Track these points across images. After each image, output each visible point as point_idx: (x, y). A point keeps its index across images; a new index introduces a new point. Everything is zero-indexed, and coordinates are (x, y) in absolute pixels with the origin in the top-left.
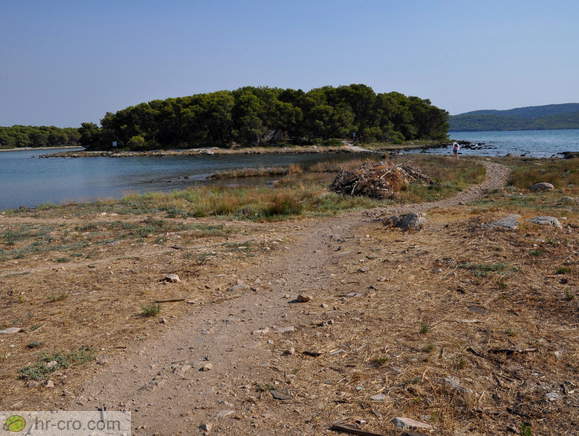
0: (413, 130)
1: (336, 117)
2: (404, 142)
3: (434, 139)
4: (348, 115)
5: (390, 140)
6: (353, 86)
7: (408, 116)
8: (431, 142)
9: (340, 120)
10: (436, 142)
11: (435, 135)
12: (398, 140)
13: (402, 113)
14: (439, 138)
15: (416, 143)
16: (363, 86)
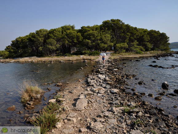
0: (150, 46)
1: (99, 38)
2: (143, 52)
3: (162, 50)
4: (108, 36)
5: (134, 51)
6: (112, 20)
7: (147, 38)
8: (160, 52)
9: (101, 39)
10: (164, 52)
11: (163, 48)
12: (139, 51)
13: (143, 36)
14: (165, 50)
15: (151, 53)
16: (119, 21)
